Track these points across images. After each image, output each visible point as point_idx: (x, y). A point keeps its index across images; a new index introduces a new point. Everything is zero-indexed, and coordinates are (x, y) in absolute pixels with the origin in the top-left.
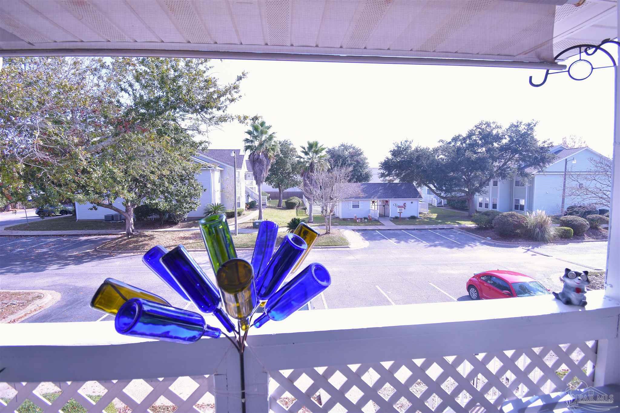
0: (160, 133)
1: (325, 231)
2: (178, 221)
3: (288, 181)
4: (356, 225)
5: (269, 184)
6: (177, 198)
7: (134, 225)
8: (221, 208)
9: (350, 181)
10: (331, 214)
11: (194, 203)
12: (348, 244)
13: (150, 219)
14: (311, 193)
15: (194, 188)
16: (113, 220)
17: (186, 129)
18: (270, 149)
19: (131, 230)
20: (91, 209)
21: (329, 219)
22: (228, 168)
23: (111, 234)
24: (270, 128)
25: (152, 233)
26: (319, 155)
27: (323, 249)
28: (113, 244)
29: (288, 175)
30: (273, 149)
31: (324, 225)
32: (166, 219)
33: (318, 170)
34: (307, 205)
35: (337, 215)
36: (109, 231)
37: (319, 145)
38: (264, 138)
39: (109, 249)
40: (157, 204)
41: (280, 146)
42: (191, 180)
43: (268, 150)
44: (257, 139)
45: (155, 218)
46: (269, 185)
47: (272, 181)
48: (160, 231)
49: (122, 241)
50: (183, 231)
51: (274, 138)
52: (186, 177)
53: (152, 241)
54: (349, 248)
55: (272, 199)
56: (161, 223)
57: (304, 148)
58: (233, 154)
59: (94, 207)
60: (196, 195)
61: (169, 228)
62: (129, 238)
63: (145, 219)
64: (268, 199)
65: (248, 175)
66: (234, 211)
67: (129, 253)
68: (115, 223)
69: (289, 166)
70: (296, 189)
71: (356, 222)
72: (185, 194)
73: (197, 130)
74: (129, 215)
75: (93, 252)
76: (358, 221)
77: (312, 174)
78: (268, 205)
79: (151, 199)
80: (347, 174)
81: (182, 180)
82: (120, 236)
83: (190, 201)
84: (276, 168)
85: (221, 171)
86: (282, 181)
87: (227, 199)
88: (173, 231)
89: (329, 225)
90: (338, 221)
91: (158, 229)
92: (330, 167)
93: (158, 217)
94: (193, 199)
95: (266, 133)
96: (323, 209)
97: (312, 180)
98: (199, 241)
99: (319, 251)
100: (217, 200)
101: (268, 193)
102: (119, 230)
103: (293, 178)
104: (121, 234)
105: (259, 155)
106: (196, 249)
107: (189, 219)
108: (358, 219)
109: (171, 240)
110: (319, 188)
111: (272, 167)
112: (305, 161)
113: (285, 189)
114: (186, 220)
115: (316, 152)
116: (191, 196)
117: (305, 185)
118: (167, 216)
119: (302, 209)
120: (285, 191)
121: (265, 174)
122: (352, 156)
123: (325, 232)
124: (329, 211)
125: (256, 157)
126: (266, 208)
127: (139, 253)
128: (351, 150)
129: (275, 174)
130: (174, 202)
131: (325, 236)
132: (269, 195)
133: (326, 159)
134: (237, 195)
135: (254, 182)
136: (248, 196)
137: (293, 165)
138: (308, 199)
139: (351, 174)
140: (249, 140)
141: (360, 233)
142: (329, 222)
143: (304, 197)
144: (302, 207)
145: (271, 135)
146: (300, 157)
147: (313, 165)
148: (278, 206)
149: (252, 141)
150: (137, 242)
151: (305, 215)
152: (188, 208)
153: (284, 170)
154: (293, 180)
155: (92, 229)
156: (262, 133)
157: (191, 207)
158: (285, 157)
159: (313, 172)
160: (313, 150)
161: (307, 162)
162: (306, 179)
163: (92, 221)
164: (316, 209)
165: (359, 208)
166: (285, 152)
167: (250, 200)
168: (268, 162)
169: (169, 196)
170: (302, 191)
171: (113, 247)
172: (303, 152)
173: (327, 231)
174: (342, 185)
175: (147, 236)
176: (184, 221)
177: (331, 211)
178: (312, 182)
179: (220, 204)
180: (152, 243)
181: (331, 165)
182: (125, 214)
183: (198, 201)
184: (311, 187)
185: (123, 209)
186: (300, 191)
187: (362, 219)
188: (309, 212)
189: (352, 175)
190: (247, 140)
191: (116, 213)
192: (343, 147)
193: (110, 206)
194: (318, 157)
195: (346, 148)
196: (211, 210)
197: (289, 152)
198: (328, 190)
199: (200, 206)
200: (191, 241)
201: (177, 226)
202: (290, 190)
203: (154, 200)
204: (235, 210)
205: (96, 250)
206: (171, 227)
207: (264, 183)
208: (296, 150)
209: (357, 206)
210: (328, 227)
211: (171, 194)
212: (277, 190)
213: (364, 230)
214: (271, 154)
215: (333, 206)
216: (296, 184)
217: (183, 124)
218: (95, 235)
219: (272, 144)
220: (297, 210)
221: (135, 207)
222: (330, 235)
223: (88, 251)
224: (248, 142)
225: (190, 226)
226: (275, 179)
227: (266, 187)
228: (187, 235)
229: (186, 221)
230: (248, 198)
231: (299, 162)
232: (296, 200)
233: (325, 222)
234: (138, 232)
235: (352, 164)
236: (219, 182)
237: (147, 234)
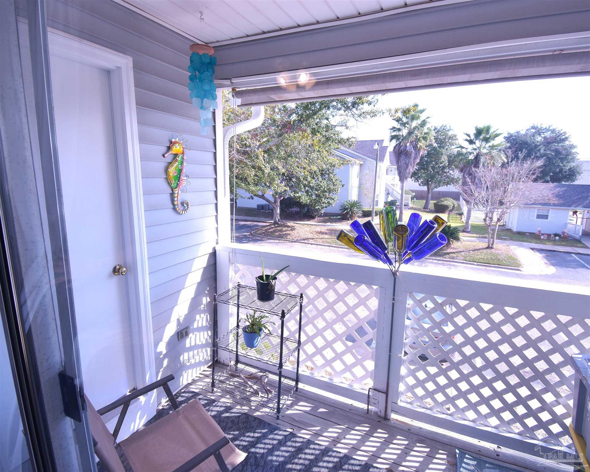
0: (314, 132)
1: (485, 245)
2: (315, 216)
3: (441, 177)
4: (538, 243)
5: (415, 180)
6: (317, 192)
7: (280, 216)
8: (358, 205)
9: (535, 180)
10: (499, 224)
11: (332, 199)
12: (519, 265)
13: (292, 211)
14: (472, 195)
15: (333, 184)
16: (263, 209)
17: (335, 126)
18: (421, 139)
19: (277, 219)
20: (249, 198)
21: (493, 230)
22: (369, 162)
23: (261, 222)
24: (424, 111)
25: (293, 225)
26: (490, 144)
27: (480, 267)
28: (264, 230)
29: (442, 169)
30: (425, 138)
31: (486, 238)
32: (305, 212)
33: (486, 164)
34: (465, 209)
35: (509, 226)
36: (260, 219)
37: (491, 131)
38: (414, 124)
39: (261, 234)
40: (299, 197)
41: (436, 132)
42: (331, 175)
43: (419, 139)
44: (405, 127)
45: (295, 211)
46: (415, 182)
47: (419, 177)
48: (300, 224)
49: (270, 229)
50: (319, 225)
51: (428, 124)
52: (326, 172)
53: (293, 231)
54: (520, 271)
55: (417, 199)
56: (301, 216)
57: (469, 136)
58: (376, 147)
59: (252, 197)
60: (335, 190)
61: (308, 221)
62: (276, 227)
63: (288, 211)
64: (412, 199)
65: (390, 169)
66: (371, 210)
67: (275, 240)
68: (264, 212)
69: (444, 159)
70: (451, 188)
71: (540, 239)
72: (324, 188)
73: (345, 126)
74: (277, 206)
75: (249, 235)
76: (542, 237)
77: (476, 169)
78: (411, 205)
79: (295, 192)
80: (533, 170)
81: (322, 174)
82: (268, 224)
83: (328, 196)
84: (427, 161)
85: (361, 165)
86: (432, 177)
87: (365, 196)
88: (311, 225)
89: (493, 238)
90: (509, 233)
91: (298, 221)
92: (506, 160)
93: (298, 209)
94: (331, 194)
95: (419, 117)
96: (487, 216)
97: (475, 177)
98: (334, 237)
99: (473, 267)
100: (354, 197)
101: (413, 191)
102: (267, 219)
103: (448, 174)
104: (269, 223)
105: (406, 146)
106: (331, 245)
107: (326, 215)
108: (543, 234)
109: (309, 233)
110: (485, 189)
111: (421, 160)
112: (469, 152)
113: (436, 187)
114: (322, 215)
115: (487, 140)
116: (330, 191)
117: (465, 183)
118: (306, 210)
119: (457, 214)
120: (436, 190)
121: (412, 169)
122: (548, 142)
123: (487, 246)
124: (495, 219)
125: (402, 148)
126: (409, 209)
127: (283, 241)
128: (548, 134)
129: (423, 169)
130: (314, 197)
131: (485, 251)
132: (414, 194)
133: (500, 150)
134: (377, 193)
135: (397, 178)
136: (388, 194)
137: (451, 157)
138: (467, 202)
139: (540, 170)
140: (396, 128)
141: (544, 255)
142: (493, 234)
143: (461, 199)
144: (457, 212)
145: (424, 120)
146: (462, 147)
147: (479, 158)
148: (424, 208)
149: (399, 130)
150: (281, 231)
151: (459, 221)
152: (326, 203)
153: (437, 164)
154: (448, 177)
155: (248, 216)
156: (413, 118)
157: (328, 202)
158: (440, 147)
159: (478, 167)
160: (481, 137)
161: (470, 153)
162: (467, 177)
163: (248, 209)
164: (477, 215)
165: (547, 219)
166: (442, 141)
167: (390, 199)
168: (416, 154)
169: (310, 191)
170: (459, 191)
171: (264, 233)
172: (467, 140)
173: (489, 245)
174: (521, 185)
175: (288, 227)
176: (320, 216)
177: (499, 220)
178: (475, 180)
179: (357, 201)
180: (293, 234)
181: (507, 157)
182: (274, 205)
183: (335, 197)
184: (472, 187)
185: (272, 200)
186: (456, 190)
187: (550, 235)
188: (466, 218)
189: (541, 172)
190: (394, 129)
191: (267, 203)
192: (534, 131)
193: (262, 197)
194: (489, 146)
195: (539, 131)
196: (347, 207)
197: (447, 140)
198: (499, 192)
199: (337, 201)
200: (326, 236)
201: (314, 220)
202: (443, 189)
203: (297, 193)
204: (373, 208)
205: (251, 234)
206: (309, 220)
207: (409, 180)
208: (457, 137)
209: (546, 217)
210: (492, 240)
211: (312, 188)
212: (425, 188)
213: (551, 251)
214: (422, 144)
215: (503, 213)
216: (452, 181)
217: (334, 121)
218: (250, 221)
219: (424, 132)
220: (449, 214)
221: (282, 199)
222: (493, 250)
223: (245, 234)
224: (394, 131)
225: (325, 222)
226: (424, 175)
227: (412, 184)
228: (323, 231)
229: (323, 217)
230: (388, 196)
231: (459, 154)
232: (449, 202)
233: (488, 233)
234: (282, 222)
235: (545, 155)
236: (358, 177)
237: (289, 225)
